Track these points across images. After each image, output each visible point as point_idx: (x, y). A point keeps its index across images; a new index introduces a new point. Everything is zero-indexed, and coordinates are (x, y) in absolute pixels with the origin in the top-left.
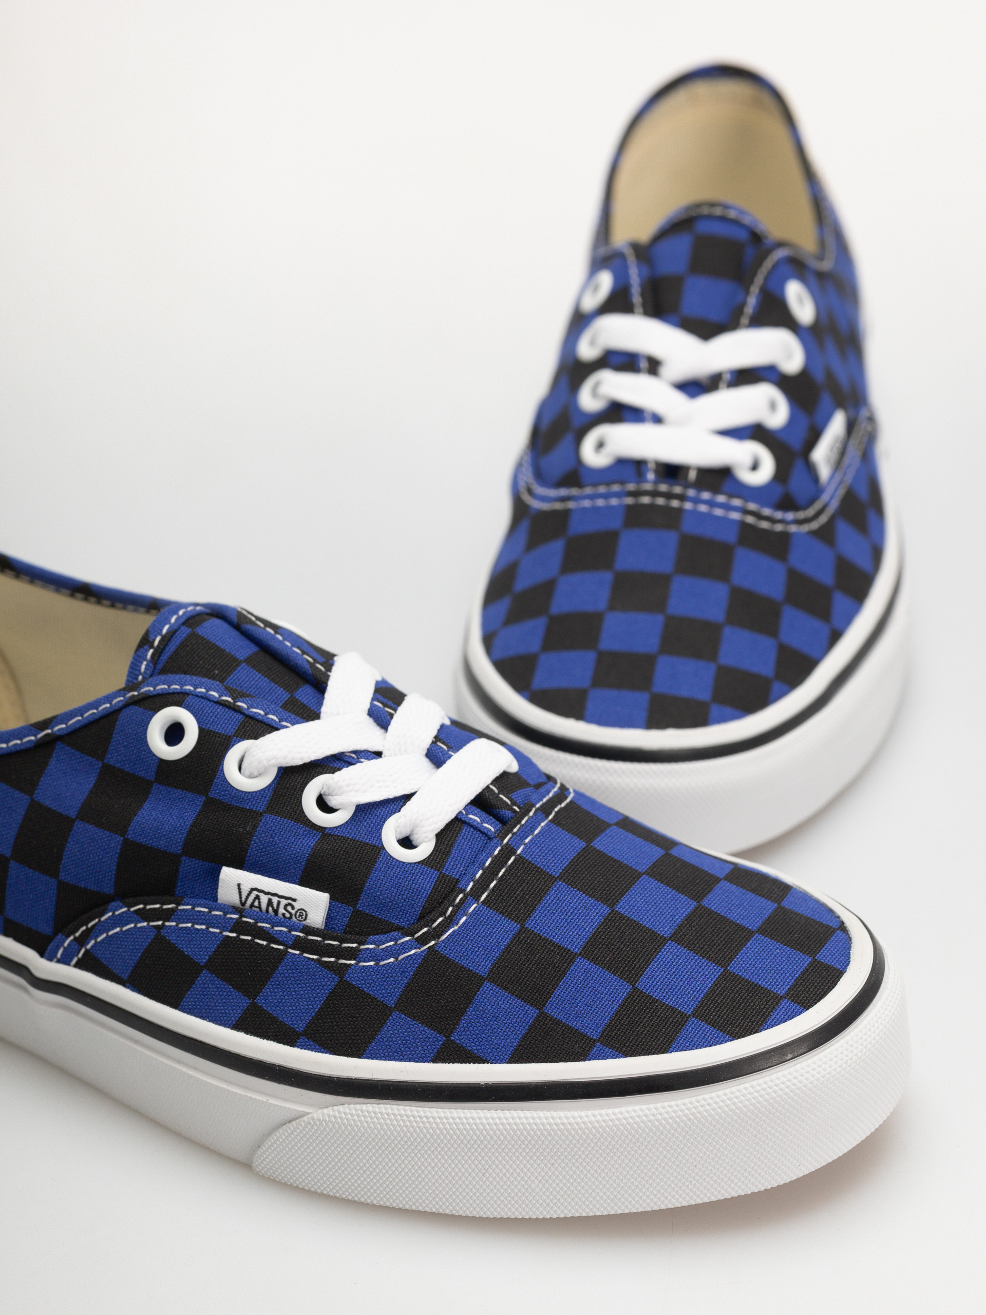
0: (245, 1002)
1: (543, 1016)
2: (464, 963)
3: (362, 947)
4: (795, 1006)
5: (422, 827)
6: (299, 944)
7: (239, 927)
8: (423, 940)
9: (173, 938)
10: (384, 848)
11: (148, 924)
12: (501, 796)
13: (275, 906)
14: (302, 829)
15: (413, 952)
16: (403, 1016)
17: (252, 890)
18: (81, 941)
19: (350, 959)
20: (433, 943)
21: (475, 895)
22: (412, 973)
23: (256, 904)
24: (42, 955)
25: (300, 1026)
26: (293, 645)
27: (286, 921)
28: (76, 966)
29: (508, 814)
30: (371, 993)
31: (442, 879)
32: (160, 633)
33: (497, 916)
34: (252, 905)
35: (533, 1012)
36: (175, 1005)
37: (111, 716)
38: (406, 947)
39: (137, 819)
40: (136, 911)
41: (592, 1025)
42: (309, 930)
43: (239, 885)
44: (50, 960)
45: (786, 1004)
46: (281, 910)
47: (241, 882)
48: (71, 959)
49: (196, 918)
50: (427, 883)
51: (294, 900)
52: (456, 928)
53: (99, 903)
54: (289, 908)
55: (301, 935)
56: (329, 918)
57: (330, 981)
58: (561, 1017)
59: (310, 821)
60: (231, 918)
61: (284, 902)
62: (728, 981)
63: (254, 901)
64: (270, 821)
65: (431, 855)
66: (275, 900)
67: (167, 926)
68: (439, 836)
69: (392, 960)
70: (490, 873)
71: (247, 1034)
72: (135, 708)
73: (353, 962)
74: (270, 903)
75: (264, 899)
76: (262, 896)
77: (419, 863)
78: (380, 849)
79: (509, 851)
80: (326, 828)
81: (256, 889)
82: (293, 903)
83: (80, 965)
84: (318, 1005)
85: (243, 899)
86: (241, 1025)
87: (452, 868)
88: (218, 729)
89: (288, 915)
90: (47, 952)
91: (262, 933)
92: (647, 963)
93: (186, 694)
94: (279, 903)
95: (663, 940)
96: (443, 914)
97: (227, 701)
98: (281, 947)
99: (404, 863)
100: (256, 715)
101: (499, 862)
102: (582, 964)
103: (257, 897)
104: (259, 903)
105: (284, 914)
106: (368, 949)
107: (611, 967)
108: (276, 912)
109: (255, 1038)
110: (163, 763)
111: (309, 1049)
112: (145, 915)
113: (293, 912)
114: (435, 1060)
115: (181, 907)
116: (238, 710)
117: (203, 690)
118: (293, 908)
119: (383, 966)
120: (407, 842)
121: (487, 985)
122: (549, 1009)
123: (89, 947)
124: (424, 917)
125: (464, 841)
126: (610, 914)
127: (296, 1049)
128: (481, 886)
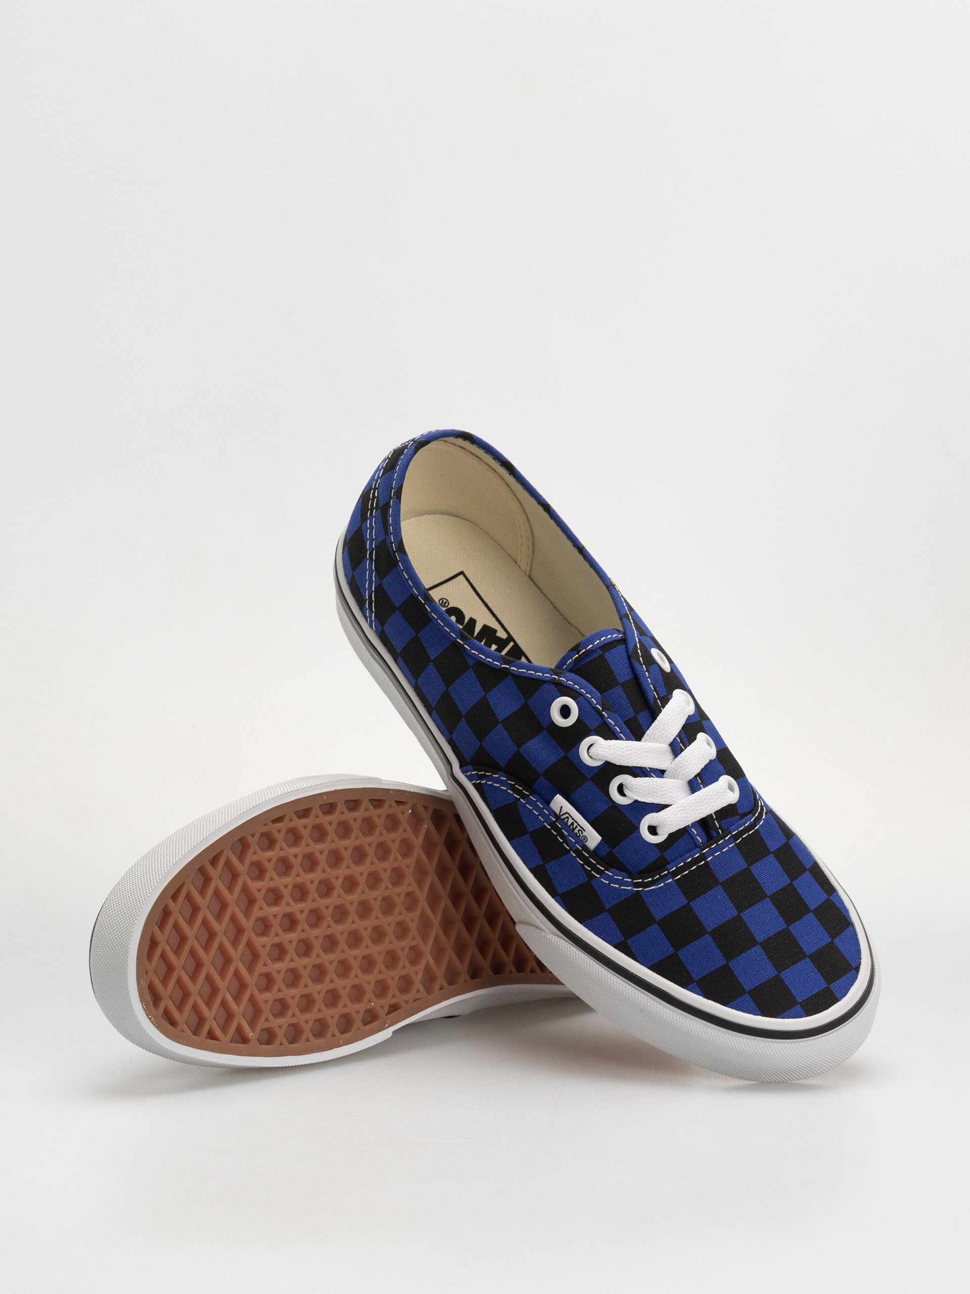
0: (541, 862)
1: (675, 955)
2: (651, 909)
3: (606, 872)
4: (802, 1011)
5: (664, 828)
6: (577, 851)
7: (553, 825)
8: (637, 885)
9: (521, 809)
10: (639, 829)
11: (513, 794)
12: (716, 821)
13: (574, 827)
14: (605, 798)
15: (630, 888)
16: (610, 916)
17: (567, 813)
18: (481, 777)
19: (598, 874)
20: (641, 889)
21: (674, 874)
22: (623, 898)
23: (566, 820)
24: (461, 767)
25: (560, 891)
26: (651, 683)
27: (576, 837)
28: (473, 784)
29: (715, 834)
30: (600, 896)
31: (662, 857)
32: (585, 648)
33: (679, 891)
34: (564, 819)
35: (672, 951)
36: (509, 839)
37: (540, 682)
38: (627, 884)
39: (529, 743)
40: (510, 784)
41: (697, 973)
42: (585, 848)
43: (562, 807)
44: (463, 772)
45: (798, 1007)
46: (576, 831)
47: (563, 806)
48: (473, 781)
49: (537, 808)
50: (653, 857)
51: (584, 831)
52: (656, 887)
53: (496, 768)
54: (580, 832)
55: (580, 848)
56: (598, 847)
57: (583, 879)
58: (684, 960)
59: (610, 796)
60: (551, 819)
61: (579, 828)
62: (777, 981)
63: (565, 818)
64: (589, 785)
65: (662, 842)
66: (575, 824)
67: (521, 801)
68: (671, 835)
69: (617, 886)
70: (688, 866)
71: (535, 877)
72: (553, 686)
73: (598, 876)
74: (572, 824)
75: (570, 821)
76: (570, 818)
77: (654, 844)
78: (637, 828)
79: (703, 857)
80: (616, 803)
81: (569, 814)
82: (583, 832)
83: (475, 785)
84: (573, 886)
85: (561, 814)
86: (533, 871)
87: (669, 854)
88: (587, 722)
89: (578, 835)
90: (465, 768)
91: (563, 836)
92: (741, 953)
93: (581, 694)
94: (576, 827)
95: (757, 943)
96: (652, 877)
97: (599, 708)
98: (568, 848)
99: (646, 841)
100: (609, 724)
101: (695, 861)
102: (708, 938)
103: (568, 818)
104: (568, 820)
105: (576, 833)
106: (608, 874)
107: (722, 948)
108: (574, 829)
109: (537, 882)
110: (552, 723)
111: (559, 904)
112: (512, 787)
113: (582, 835)
114: (615, 947)
115: (531, 797)
116: (602, 716)
117: (590, 696)
118: (582, 833)
119: (612, 886)
120: (653, 830)
121: (656, 925)
122: (680, 953)
123: (482, 782)
124: (643, 873)
125: (682, 842)
126: (737, 916)
127: (553, 900)
128: (679, 870)
